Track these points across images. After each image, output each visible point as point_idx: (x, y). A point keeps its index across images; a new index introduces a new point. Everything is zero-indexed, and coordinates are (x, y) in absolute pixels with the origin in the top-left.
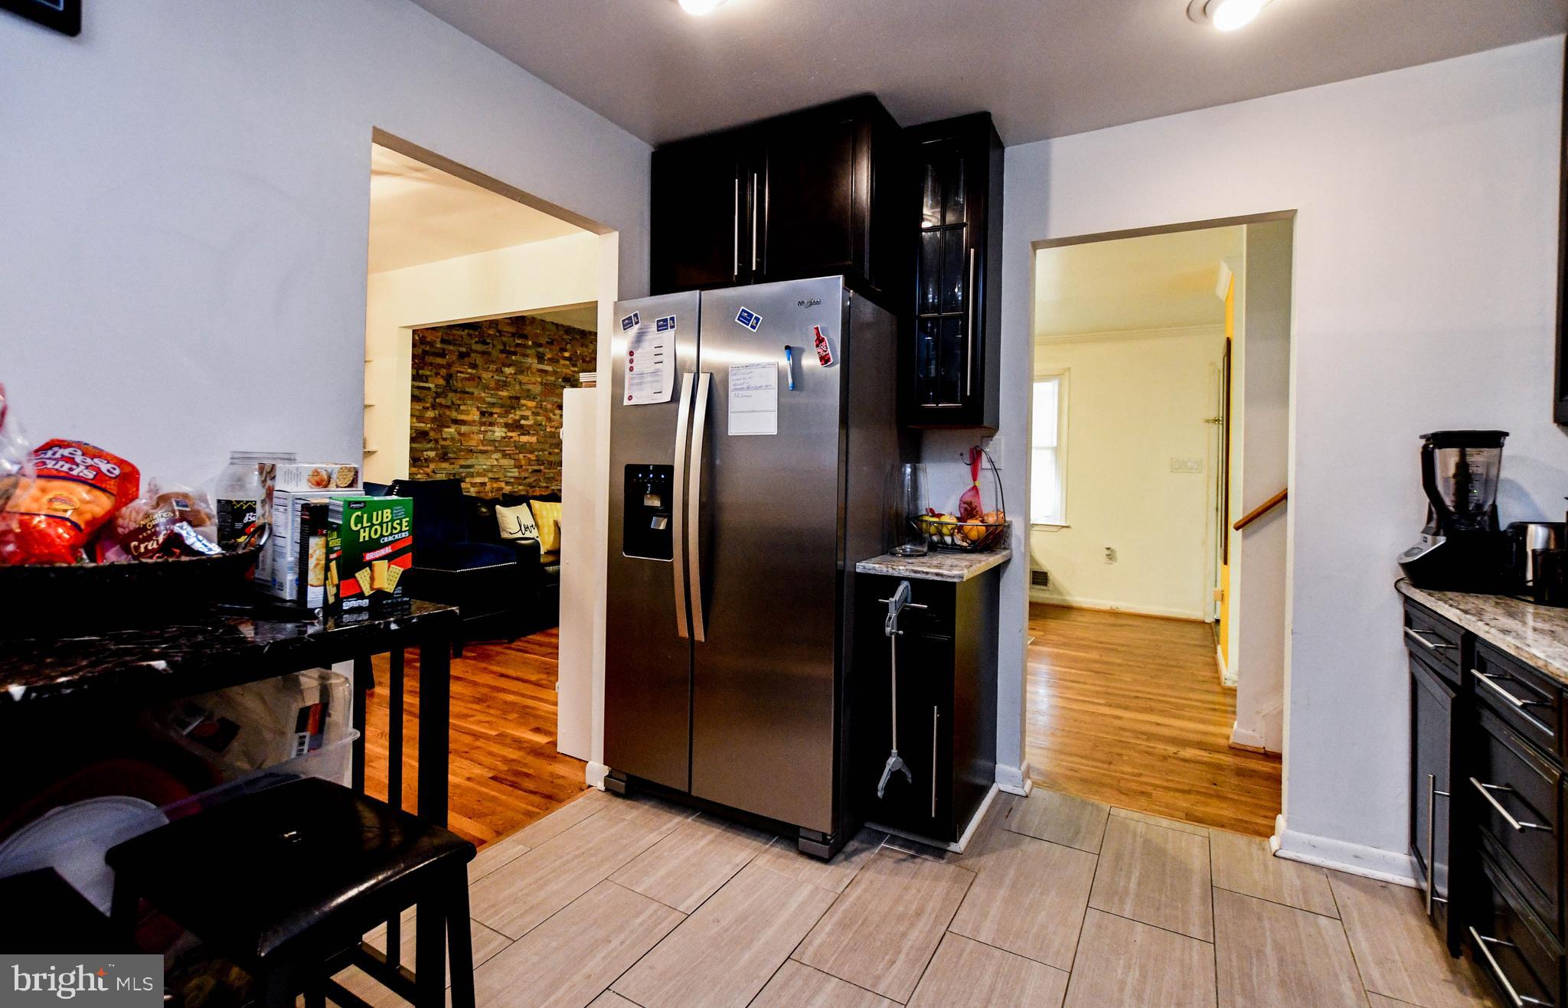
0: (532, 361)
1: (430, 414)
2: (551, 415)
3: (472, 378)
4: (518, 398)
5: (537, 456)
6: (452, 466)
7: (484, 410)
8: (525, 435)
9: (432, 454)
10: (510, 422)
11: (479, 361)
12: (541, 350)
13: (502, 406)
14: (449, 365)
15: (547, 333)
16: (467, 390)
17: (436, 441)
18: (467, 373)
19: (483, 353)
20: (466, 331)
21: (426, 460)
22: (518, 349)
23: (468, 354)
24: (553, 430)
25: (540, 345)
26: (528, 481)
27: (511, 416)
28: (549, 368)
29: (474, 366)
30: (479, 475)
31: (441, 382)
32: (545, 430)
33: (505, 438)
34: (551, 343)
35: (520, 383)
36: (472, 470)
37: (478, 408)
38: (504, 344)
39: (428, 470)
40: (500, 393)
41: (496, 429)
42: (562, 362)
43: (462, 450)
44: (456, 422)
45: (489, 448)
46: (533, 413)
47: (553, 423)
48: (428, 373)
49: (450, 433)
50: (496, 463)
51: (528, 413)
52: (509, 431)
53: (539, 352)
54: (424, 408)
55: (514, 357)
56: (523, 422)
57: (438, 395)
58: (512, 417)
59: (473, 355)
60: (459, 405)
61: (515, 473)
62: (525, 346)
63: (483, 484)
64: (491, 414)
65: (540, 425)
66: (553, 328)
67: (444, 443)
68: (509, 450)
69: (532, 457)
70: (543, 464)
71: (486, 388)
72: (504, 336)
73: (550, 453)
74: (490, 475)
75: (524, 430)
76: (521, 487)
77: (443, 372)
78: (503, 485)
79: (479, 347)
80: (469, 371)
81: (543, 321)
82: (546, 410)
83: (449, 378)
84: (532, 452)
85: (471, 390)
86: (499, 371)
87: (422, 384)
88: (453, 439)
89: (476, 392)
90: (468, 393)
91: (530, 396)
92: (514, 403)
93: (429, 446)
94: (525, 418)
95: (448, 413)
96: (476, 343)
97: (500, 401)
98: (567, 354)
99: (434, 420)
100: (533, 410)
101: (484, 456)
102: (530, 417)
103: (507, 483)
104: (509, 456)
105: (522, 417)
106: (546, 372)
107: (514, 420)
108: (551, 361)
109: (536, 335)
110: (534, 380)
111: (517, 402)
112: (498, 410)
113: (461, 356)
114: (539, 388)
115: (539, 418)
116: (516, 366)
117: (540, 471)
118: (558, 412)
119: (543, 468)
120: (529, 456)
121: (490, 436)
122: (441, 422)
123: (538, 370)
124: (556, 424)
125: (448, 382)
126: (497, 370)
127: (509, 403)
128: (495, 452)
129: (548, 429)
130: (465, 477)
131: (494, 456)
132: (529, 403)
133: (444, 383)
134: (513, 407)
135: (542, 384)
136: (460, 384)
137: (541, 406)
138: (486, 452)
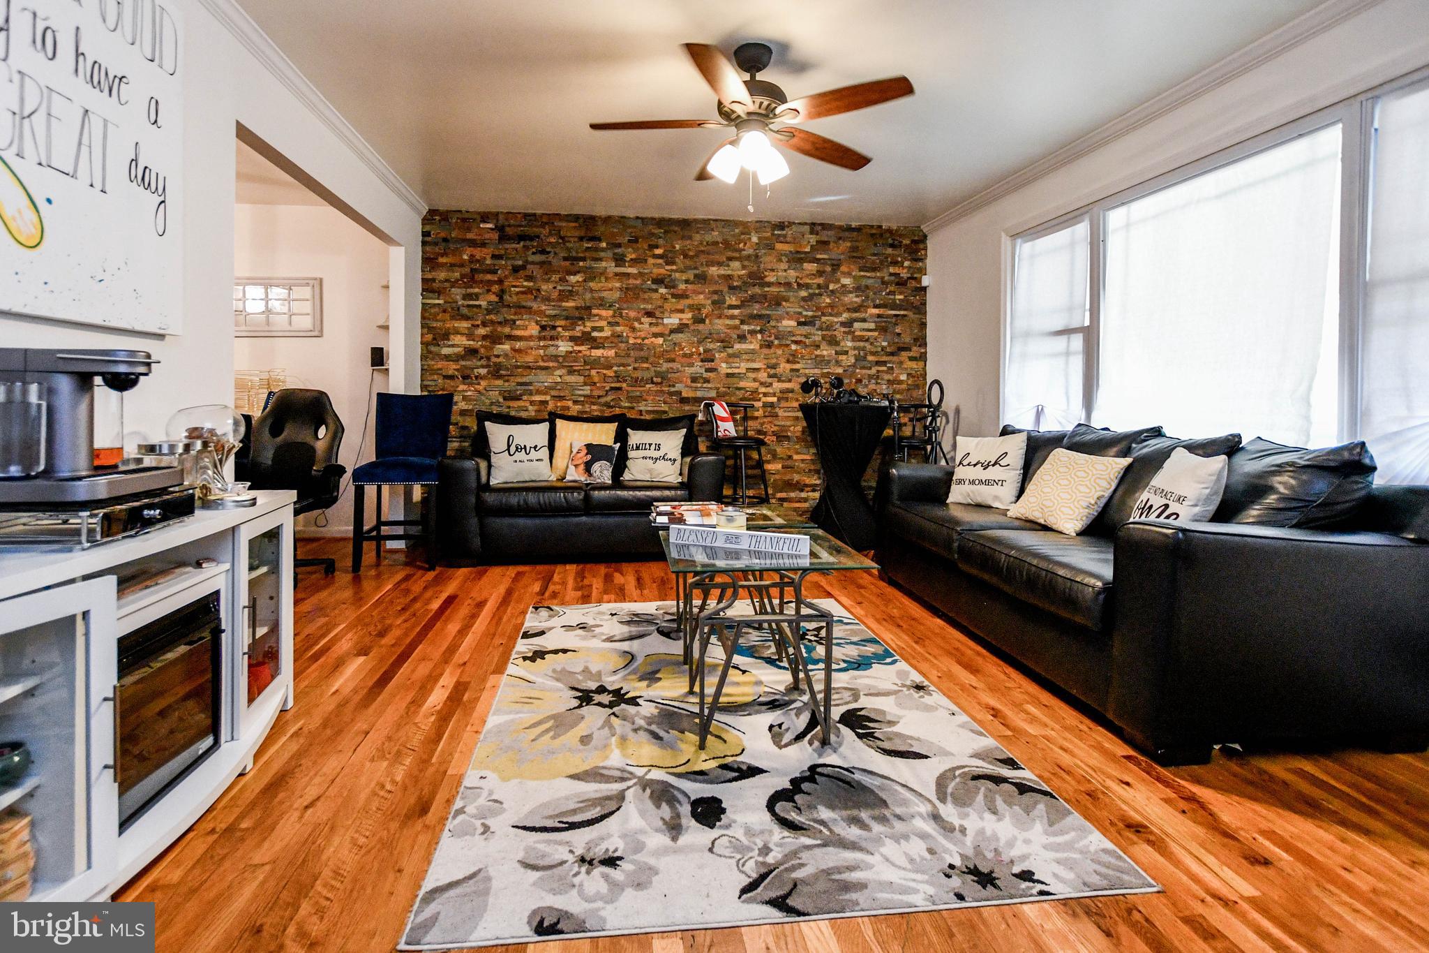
0: (610, 267)
1: (482, 331)
2: (636, 325)
3: (529, 291)
4: (589, 308)
5: (616, 372)
6: (507, 384)
7: (544, 323)
8: (597, 348)
9: (483, 371)
10: (579, 334)
11: (536, 271)
12: (619, 251)
13: (567, 318)
14: (500, 282)
15: (629, 230)
16: (524, 304)
17: (488, 358)
18: (523, 287)
19: (542, 264)
20: (522, 243)
21: (477, 377)
22: (587, 254)
23: (523, 267)
24: (639, 341)
25: (619, 246)
26: (603, 400)
27: (578, 328)
28: (633, 271)
29: (530, 278)
30: (538, 392)
31: (493, 298)
32: (627, 342)
33: (571, 352)
34: (634, 241)
35: (592, 291)
36: (531, 388)
37: (537, 323)
38: (569, 250)
39: (480, 388)
40: (564, 304)
41: (560, 343)
42: (651, 261)
43: (517, 367)
44: (510, 337)
45: (551, 364)
46: (609, 323)
47: (638, 334)
48: (476, 290)
49: (503, 350)
50: (559, 380)
51: (603, 323)
52: (577, 345)
53: (614, 254)
54: (473, 325)
55: (581, 264)
56: (595, 334)
57: (489, 312)
58: (579, 330)
59: (528, 266)
60: (514, 322)
61: (587, 390)
62: (597, 249)
63: (546, 402)
64: (554, 327)
65: (619, 336)
66: (639, 223)
67: (496, 360)
68: (578, 366)
69: (610, 373)
70: (625, 381)
71: (547, 299)
72: (570, 242)
73: (635, 369)
74: (553, 393)
75: (595, 344)
76: (594, 407)
77: (495, 288)
78: (570, 403)
79: (538, 258)
80: (525, 284)
81: (622, 217)
82: (628, 319)
83: (501, 295)
84: (609, 367)
85: (529, 304)
86: (562, 280)
87: (471, 303)
88: (506, 355)
89: (535, 306)
90: (524, 307)
91: (602, 304)
92: (584, 313)
93: (479, 363)
94: (601, 329)
95: (499, 329)
96: (533, 253)
97: (564, 313)
98: (659, 251)
99: (484, 337)
100: (610, 320)
101: (544, 372)
102: (606, 328)
103: (575, 402)
104: (579, 372)
105: (594, 329)
106: (628, 275)
107: (584, 333)
108: (634, 262)
109: (613, 235)
110: (610, 286)
111: (587, 312)
112: (562, 323)
113: (516, 270)
114: (617, 295)
115: (618, 329)
116: (585, 273)
117: (620, 389)
118: (646, 320)
119: (624, 385)
120: (605, 372)
121: (552, 351)
122: (494, 339)
123: (616, 274)
124: (642, 334)
125: (501, 298)
126: (560, 279)
127: (577, 314)
128: (558, 368)
129: (631, 341)
130: (521, 395)
131: (558, 372)
132: (604, 313)
133: (496, 299)
134: (582, 319)
135: (621, 289)
136: (515, 299)
137: (621, 314)
138: (546, 368)
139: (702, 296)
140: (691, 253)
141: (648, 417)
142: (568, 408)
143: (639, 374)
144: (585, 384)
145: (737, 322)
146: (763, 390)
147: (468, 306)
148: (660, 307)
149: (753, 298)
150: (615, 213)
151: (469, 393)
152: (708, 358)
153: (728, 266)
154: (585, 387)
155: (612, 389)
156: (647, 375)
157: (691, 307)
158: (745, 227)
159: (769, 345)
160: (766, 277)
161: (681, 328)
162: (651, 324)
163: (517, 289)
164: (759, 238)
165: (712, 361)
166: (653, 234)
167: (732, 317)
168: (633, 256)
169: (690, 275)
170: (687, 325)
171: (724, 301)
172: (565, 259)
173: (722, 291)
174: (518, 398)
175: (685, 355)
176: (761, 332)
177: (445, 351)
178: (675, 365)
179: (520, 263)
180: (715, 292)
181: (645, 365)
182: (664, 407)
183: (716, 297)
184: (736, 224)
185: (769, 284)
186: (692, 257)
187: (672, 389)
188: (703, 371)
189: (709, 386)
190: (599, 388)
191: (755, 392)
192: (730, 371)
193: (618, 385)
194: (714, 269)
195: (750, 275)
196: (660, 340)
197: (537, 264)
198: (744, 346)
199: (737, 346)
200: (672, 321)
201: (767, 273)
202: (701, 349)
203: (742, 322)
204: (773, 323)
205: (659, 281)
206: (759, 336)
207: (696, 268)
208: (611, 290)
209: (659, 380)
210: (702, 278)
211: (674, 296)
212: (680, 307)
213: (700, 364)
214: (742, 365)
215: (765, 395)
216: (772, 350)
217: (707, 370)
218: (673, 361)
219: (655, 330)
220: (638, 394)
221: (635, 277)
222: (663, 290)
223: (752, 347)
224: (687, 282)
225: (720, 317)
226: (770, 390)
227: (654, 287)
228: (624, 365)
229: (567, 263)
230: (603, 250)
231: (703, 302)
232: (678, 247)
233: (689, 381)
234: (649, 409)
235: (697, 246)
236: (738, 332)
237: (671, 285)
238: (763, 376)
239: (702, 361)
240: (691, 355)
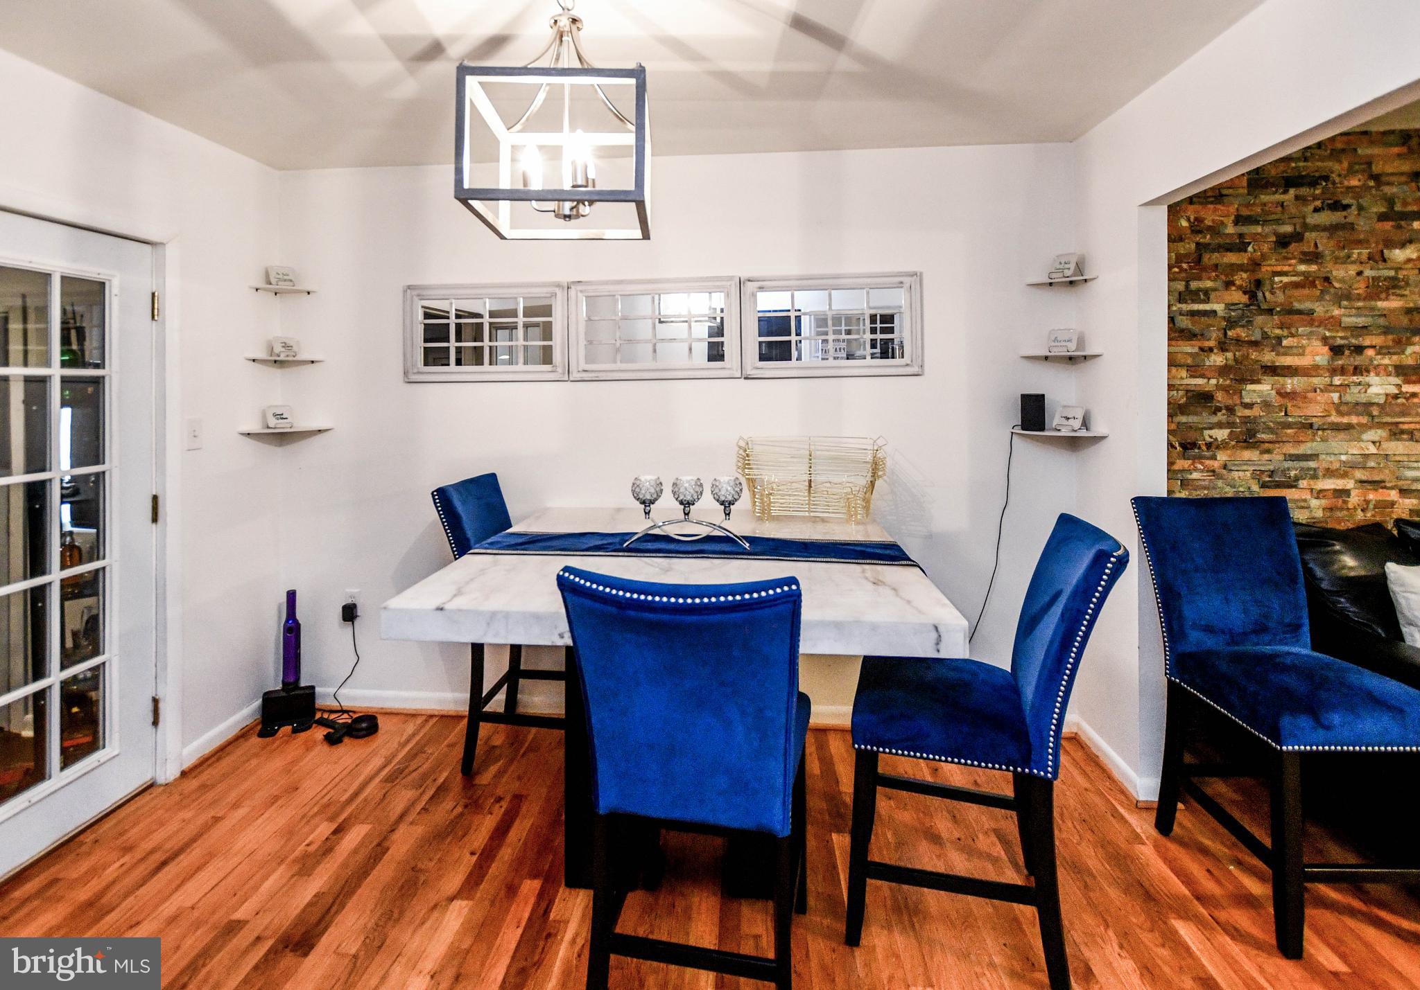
1: (1217, 359)
3: (1308, 282)
6: (1266, 457)
7: (1338, 342)
9: (1222, 434)
11: (1325, 244)
13: (1386, 331)
14: (1255, 265)
16: (1297, 306)
17: (1230, 410)
18: (1297, 274)
19: (1332, 229)
20: (1292, 192)
21: (1209, 445)
23: (1297, 237)
27: (1410, 350)
30: (1330, 473)
31: (1238, 297)
33: (1396, 397)
36: (1312, 464)
37: (1325, 340)
38: (1389, 200)
39: (1215, 464)
40: (1379, 304)
41: (1372, 379)
43: (1289, 426)
44: (1273, 370)
45: (1355, 420)
48: (1209, 284)
49: (1260, 394)
50: (1373, 450)
52: (1408, 382)
54: (1202, 349)
57: (1231, 323)
59: (1307, 235)
60: (1279, 339)
64: (1358, 350)
67: (1247, 412)
71: (1345, 297)
72: (1390, 184)
74: (1360, 475)
77: (1241, 278)
79: (1326, 218)
80: (1302, 268)
85: (1307, 305)
86: (1378, 259)
87: (1196, 307)
88: (1266, 405)
89: (1319, 309)
90: (1300, 312)
93: (1214, 419)
95: (1254, 355)
96: (1316, 210)
99: (1223, 371)
101: (1343, 436)
113: (1283, 242)
121: (1356, 394)
122: (1240, 374)
125: (1253, 296)
126: (1371, 257)
130: (1297, 479)
131: (1370, 436)
133: (1245, 299)
136: (1280, 297)
147: (1193, 314)
151: (1195, 475)
163: (1285, 279)
174: (1292, 485)
179: (1288, 229)
197: (1325, 229)
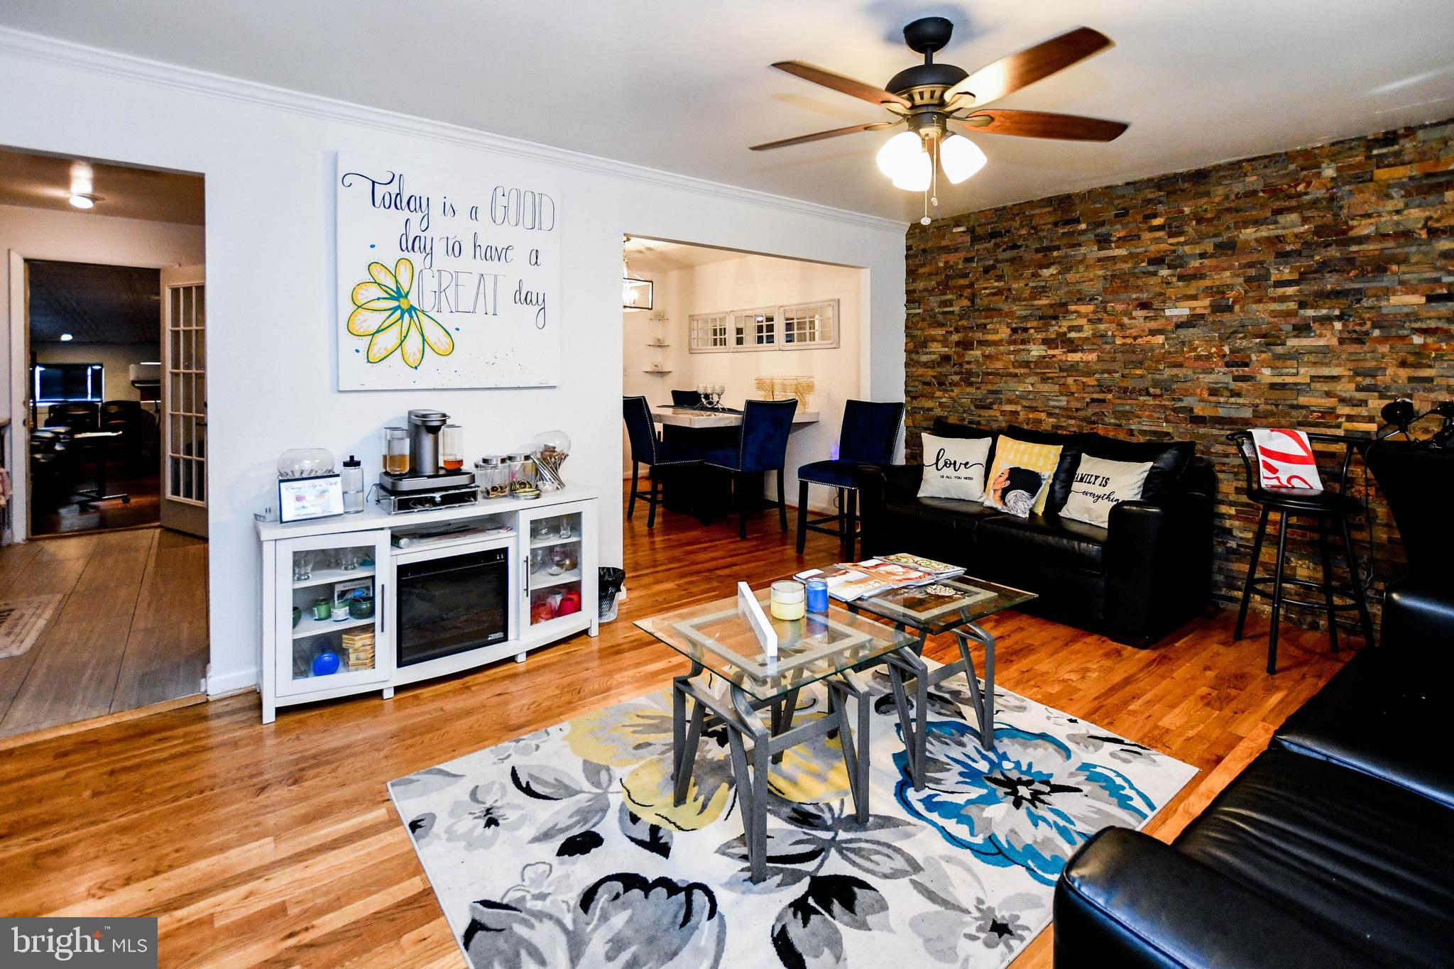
0: (1091, 251)
1: (955, 337)
2: (1126, 320)
3: (999, 292)
4: (1065, 305)
5: (1098, 380)
6: (978, 391)
7: (1014, 326)
8: (1075, 351)
9: (956, 378)
10: (1053, 336)
11: (1007, 269)
12: (1103, 230)
13: (1040, 318)
14: (971, 285)
15: (1116, 202)
16: (995, 306)
17: (961, 365)
18: (994, 288)
19: (1012, 261)
20: (993, 241)
21: (950, 384)
22: (1063, 241)
23: (993, 267)
24: (1129, 341)
25: (1102, 224)
26: (1081, 414)
27: (1052, 329)
28: (1122, 252)
29: (1000, 278)
30: (1010, 402)
31: (966, 303)
32: (1114, 342)
33: (1044, 357)
34: (1123, 214)
35: (1068, 284)
36: (1002, 396)
37: (1008, 325)
38: (1041, 239)
39: (954, 395)
40: (1036, 302)
41: (1031, 347)
42: (1146, 236)
43: (989, 374)
44: (980, 343)
45: (1022, 371)
46: (1089, 320)
47: (1128, 332)
48: (950, 297)
49: (974, 356)
50: (1031, 388)
51: (1083, 322)
52: (1050, 348)
53: (1097, 235)
54: (947, 332)
55: (1055, 253)
56: (1073, 335)
57: (961, 318)
58: (1053, 331)
59: (998, 265)
60: (985, 326)
61: (1063, 401)
62: (1075, 234)
63: (1016, 413)
64: (1026, 330)
65: (1102, 336)
66: (1130, 190)
67: (968, 366)
68: (1052, 373)
69: (1091, 381)
70: (1110, 391)
71: (1018, 299)
72: (1043, 230)
73: (1123, 376)
74: (1025, 403)
75: (1072, 346)
76: (1072, 422)
77: (967, 292)
78: (1043, 416)
79: (1009, 254)
80: (996, 284)
82: (1113, 313)
83: (972, 299)
84: (1089, 374)
85: (1000, 306)
86: (1034, 275)
88: (977, 361)
89: (1006, 308)
90: (995, 310)
91: (1081, 298)
92: (1058, 311)
93: (953, 370)
94: (1079, 329)
95: (971, 335)
96: (1004, 250)
97: (1037, 313)
98: (1157, 222)
99: (958, 344)
100: (1091, 316)
101: (1015, 379)
102: (1086, 327)
103: (1050, 415)
104: (1053, 381)
105: (1071, 329)
106: (1113, 259)
107: (1058, 334)
108: (1122, 241)
109: (1096, 212)
110: (1091, 275)
111: (1063, 309)
112: (1035, 324)
113: (986, 270)
114: (1099, 285)
115: (1102, 327)
116: (1059, 263)
117: (1103, 401)
118: (1139, 313)
119: (1110, 396)
120: (1084, 380)
121: (1023, 356)
122: (966, 345)
123: (1099, 260)
124: (1134, 332)
125: (973, 302)
126: (1033, 275)
127: (1051, 312)
128: (1029, 375)
129: (1119, 341)
130: (992, 404)
131: (1031, 380)
132: (1083, 309)
133: (969, 303)
134: (1056, 318)
135: (1105, 278)
136: (986, 301)
137: (1105, 311)
138: (1016, 375)
139: (1228, 273)
140: (1209, 215)
141: (1142, 439)
142: (1040, 421)
143: (1129, 384)
144: (1062, 394)
145: (1292, 306)
146: (1346, 410)
147: (944, 313)
148: (1161, 294)
149: (1325, 266)
150: (1099, 183)
151: (944, 400)
152: (1238, 361)
153: (1276, 222)
154: (1061, 398)
155: (1093, 400)
156: (1140, 385)
157: (1209, 291)
158: (1309, 159)
159: (1360, 339)
160: (1352, 228)
161: (1192, 321)
162: (1146, 318)
163: (987, 291)
164: (1338, 170)
165: (1247, 365)
166: (1150, 201)
167: (1283, 299)
168: (1122, 234)
169: (1208, 246)
170: (1202, 316)
171: (1267, 277)
172: (1037, 251)
173: (1261, 263)
174: (989, 407)
175: (1198, 358)
176: (1340, 318)
177: (924, 358)
178: (1179, 372)
179: (991, 262)
180: (1251, 265)
181: (1138, 372)
182: (1165, 427)
183: (1252, 272)
184: (1289, 157)
185: (1360, 240)
186: (1210, 220)
187: (1179, 404)
188: (1229, 379)
189: (1241, 401)
190: (1077, 399)
191: (1331, 412)
192: (1279, 380)
193: (1101, 396)
194: (1249, 231)
195: (1318, 231)
196: (1160, 339)
197: (1007, 261)
198: (1306, 342)
199: (1293, 342)
200: (1181, 311)
201: (1355, 223)
202: (1226, 349)
203: (1302, 305)
204: (1367, 303)
205: (1158, 261)
206: (1338, 325)
207: (1215, 236)
208: (1091, 279)
209: (1158, 391)
210: (1228, 248)
211: (1180, 278)
212: (1193, 292)
213: (1224, 369)
214: (1302, 371)
215: (1350, 418)
216: (1366, 347)
217: (1236, 379)
218: (1181, 366)
219: (1153, 325)
220: (1128, 408)
221: (1123, 259)
222: (1164, 272)
223: (1322, 342)
224: (1202, 256)
225: (1260, 301)
226: (1363, 411)
227: (1151, 269)
228: (1109, 372)
229: (1040, 255)
230: (1083, 232)
231: (1229, 281)
232: (1187, 210)
233: (1205, 394)
234: (1145, 428)
235: (1219, 204)
236: (1294, 321)
237: (1176, 262)
238: (1347, 388)
239: (1227, 365)
240: (1209, 357)
